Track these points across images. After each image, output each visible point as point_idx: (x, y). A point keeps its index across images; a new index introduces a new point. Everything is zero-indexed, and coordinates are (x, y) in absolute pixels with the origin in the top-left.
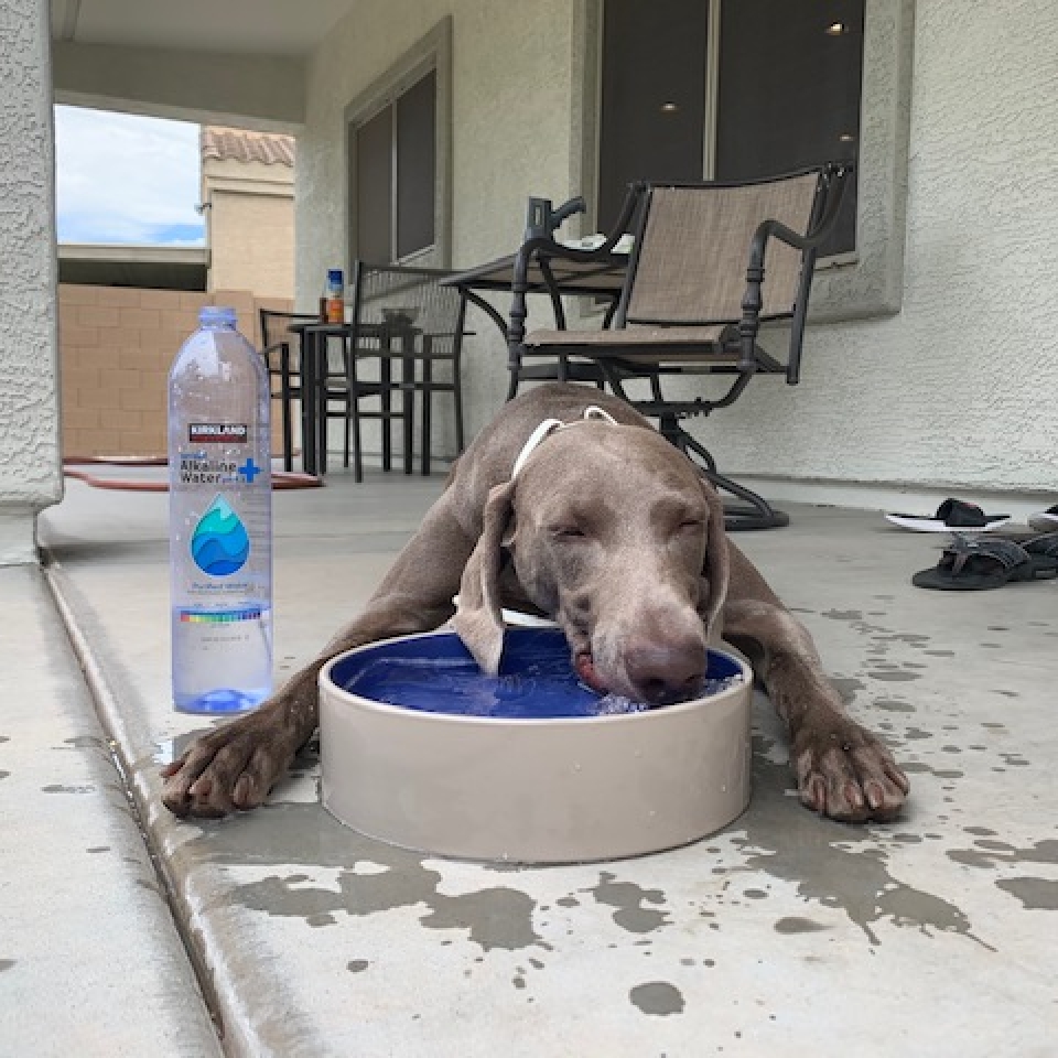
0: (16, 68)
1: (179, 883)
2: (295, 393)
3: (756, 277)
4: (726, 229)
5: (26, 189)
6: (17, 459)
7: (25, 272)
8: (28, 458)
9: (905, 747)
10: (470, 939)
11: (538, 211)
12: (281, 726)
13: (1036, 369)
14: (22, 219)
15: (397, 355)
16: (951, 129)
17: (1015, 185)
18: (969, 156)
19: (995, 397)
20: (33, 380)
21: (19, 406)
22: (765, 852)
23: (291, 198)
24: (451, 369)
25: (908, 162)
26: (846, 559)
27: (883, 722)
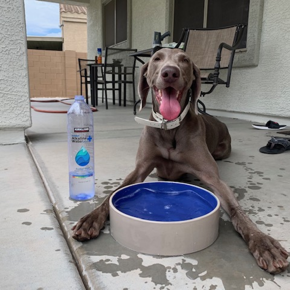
0: (15, 7)
2: (89, 82)
3: (219, 59)
4: (210, 42)
5: (19, 41)
6: (19, 116)
7: (19, 65)
8: (22, 115)
9: (258, 215)
10: (152, 281)
11: (157, 36)
12: (101, 212)
14: (18, 50)
15: (117, 74)
16: (275, 14)
18: (280, 22)
19: (284, 91)
20: (22, 94)
21: (19, 101)
23: (86, 23)
24: (132, 77)
25: (262, 23)
26: (241, 141)
27: (252, 205)
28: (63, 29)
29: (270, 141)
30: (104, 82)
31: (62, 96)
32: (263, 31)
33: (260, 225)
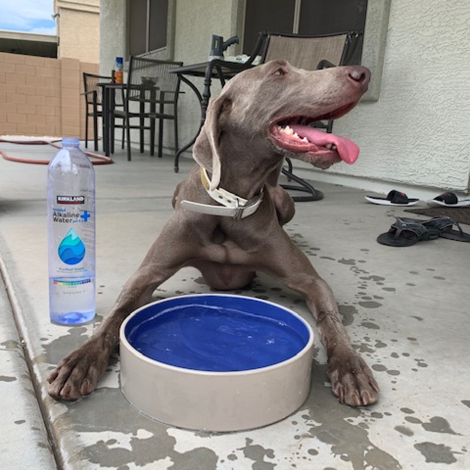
1: (58, 440)
2: (100, 114)
4: (303, 58)
9: (375, 353)
11: (217, 42)
12: (101, 350)
13: (436, 132)
15: (148, 101)
16: (408, 18)
17: (434, 47)
18: (415, 32)
19: (417, 143)
22: (317, 424)
23: (98, 14)
24: (173, 109)
25: (387, 31)
26: (348, 222)
27: (365, 336)
28: (58, 21)
29: (395, 225)
30: (125, 114)
31: (55, 135)
32: (388, 45)
33: (378, 373)
